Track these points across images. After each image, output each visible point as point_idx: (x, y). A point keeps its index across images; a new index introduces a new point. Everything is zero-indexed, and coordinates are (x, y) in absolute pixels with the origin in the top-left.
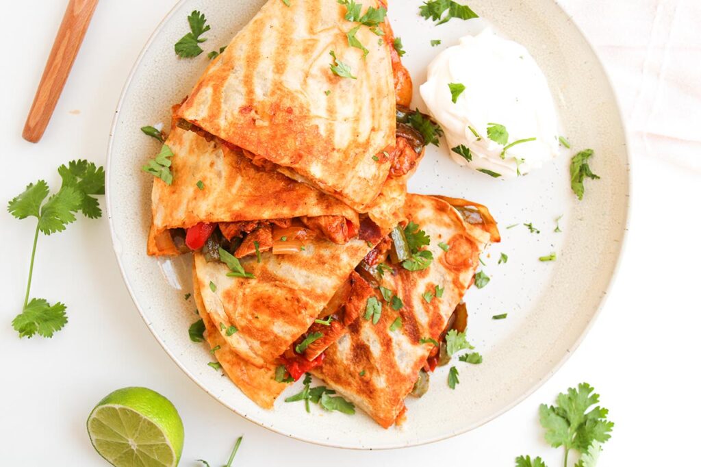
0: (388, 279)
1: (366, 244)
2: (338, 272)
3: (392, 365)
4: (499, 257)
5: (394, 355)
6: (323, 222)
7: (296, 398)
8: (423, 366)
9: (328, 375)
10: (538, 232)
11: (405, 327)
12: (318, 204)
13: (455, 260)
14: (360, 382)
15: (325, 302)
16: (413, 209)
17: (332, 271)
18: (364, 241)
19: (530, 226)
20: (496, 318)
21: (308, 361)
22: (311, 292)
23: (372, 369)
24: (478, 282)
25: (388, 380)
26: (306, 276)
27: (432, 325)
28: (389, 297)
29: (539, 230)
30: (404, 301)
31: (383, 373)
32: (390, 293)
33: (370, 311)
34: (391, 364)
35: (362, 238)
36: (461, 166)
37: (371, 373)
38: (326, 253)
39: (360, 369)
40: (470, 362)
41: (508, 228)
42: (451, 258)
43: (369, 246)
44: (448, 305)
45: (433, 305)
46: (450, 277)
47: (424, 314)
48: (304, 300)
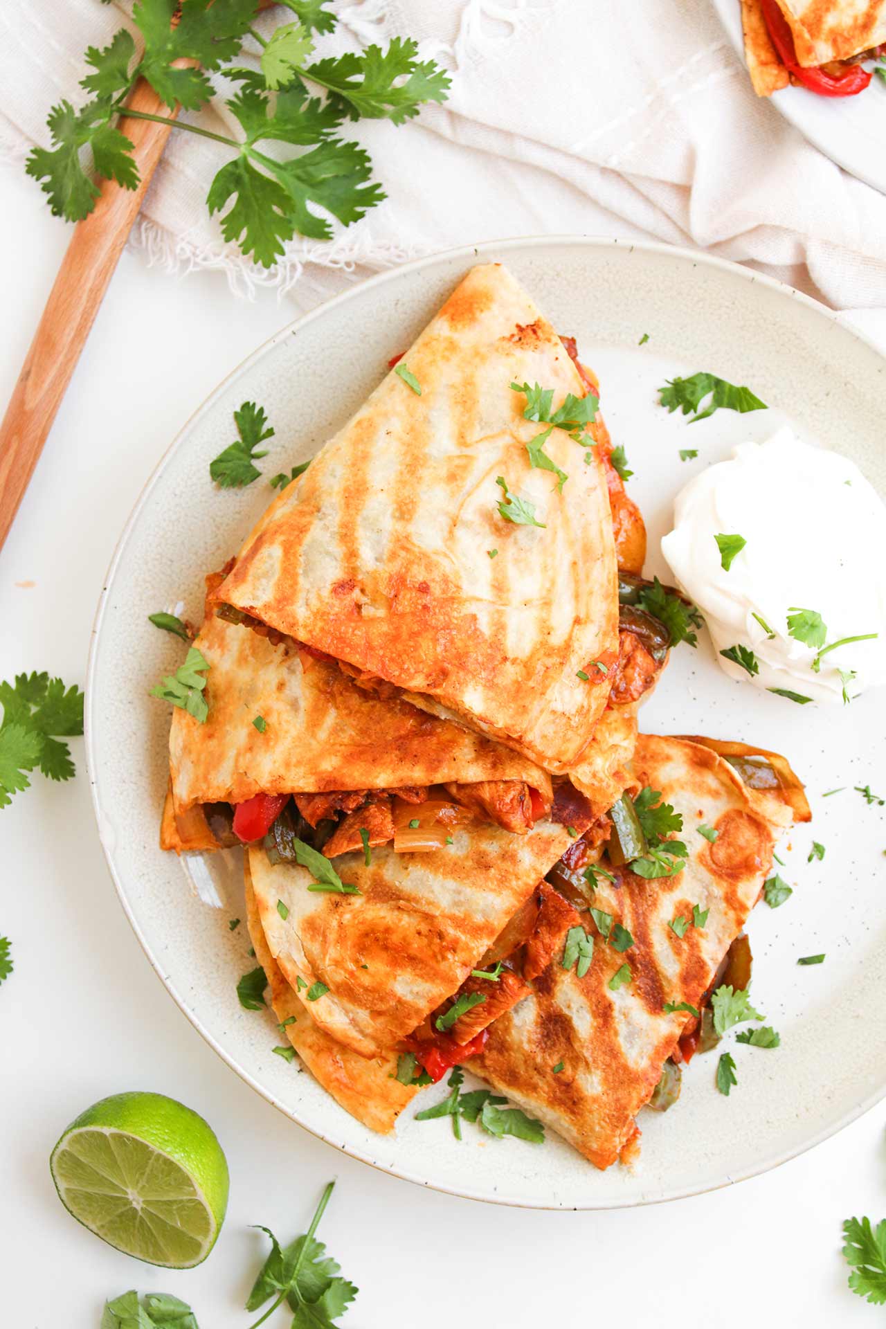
0: (606, 895)
1: (566, 831)
2: (514, 883)
3: (613, 1053)
4: (809, 849)
5: (616, 1034)
6: (486, 793)
7: (435, 1113)
8: (670, 1054)
9: (495, 1070)
10: (881, 803)
11: (637, 983)
12: (476, 759)
13: (730, 858)
14: (554, 1084)
15: (489, 939)
16: (650, 763)
17: (503, 881)
18: (561, 825)
19: (866, 792)
20: (804, 961)
21: (457, 1045)
22: (464, 920)
23: (576, 1059)
24: (771, 896)
25: (606, 1080)
26: (454, 891)
27: (686, 979)
28: (607, 927)
30: (636, 935)
31: (597, 1068)
32: (609, 921)
33: (573, 954)
34: (612, 1050)
35: (557, 819)
36: (738, 682)
37: (575, 1068)
38: (491, 848)
39: (553, 1061)
40: (757, 1044)
41: (825, 795)
42: (721, 854)
43: (570, 835)
44: (717, 941)
45: (688, 942)
46: (719, 890)
47: (672, 957)
48: (452, 934)
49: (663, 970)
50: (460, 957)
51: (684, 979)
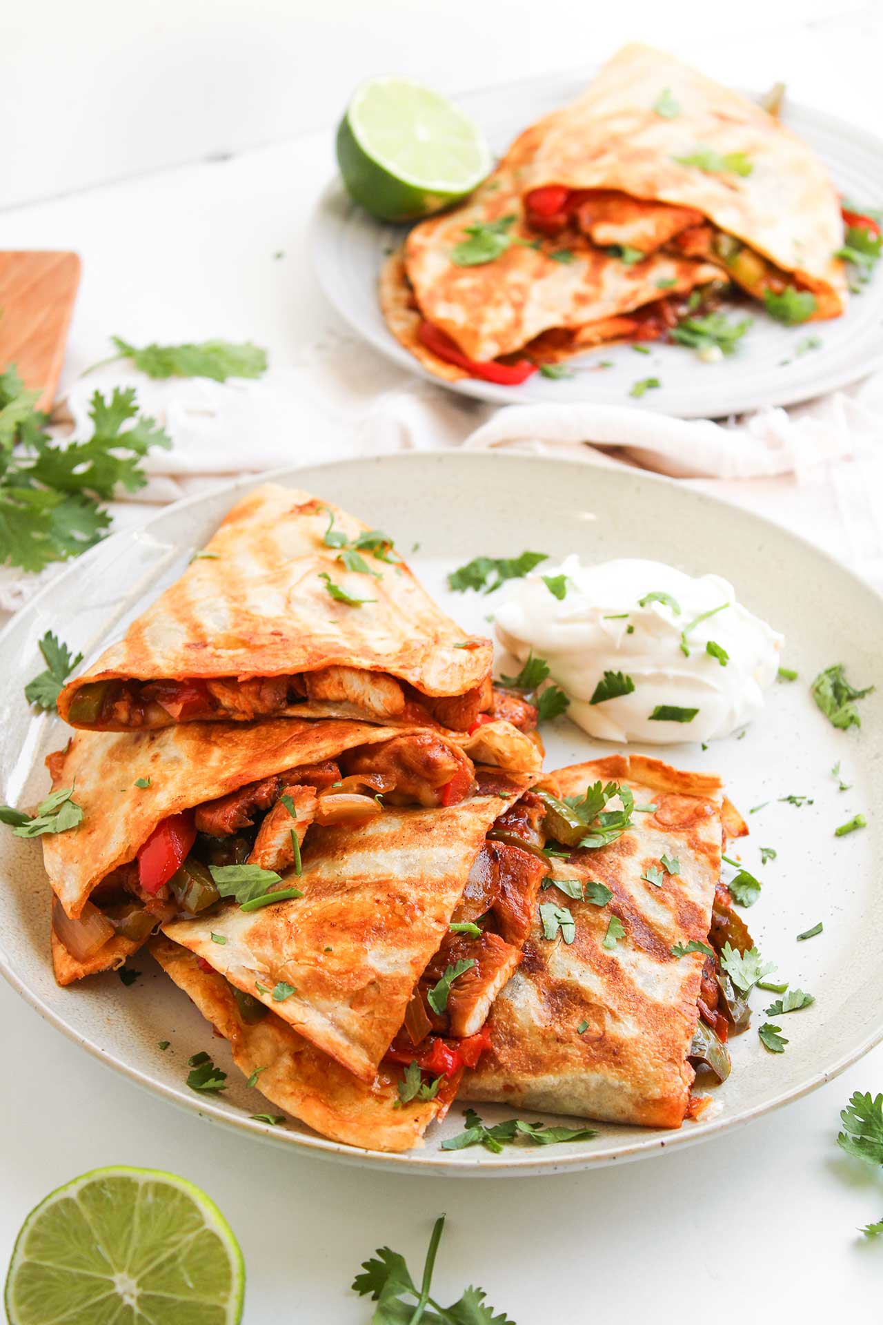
0: (565, 869)
1: (498, 800)
2: (462, 834)
3: (637, 998)
4: (759, 854)
5: (631, 982)
9: (515, 1065)
10: (811, 803)
11: (634, 939)
13: (677, 818)
14: (583, 1044)
15: (455, 890)
16: (562, 787)
17: (450, 836)
18: (494, 796)
19: (791, 799)
20: (803, 938)
22: (422, 880)
23: (599, 1013)
25: (640, 1022)
26: (403, 858)
28: (579, 890)
29: (810, 799)
30: (611, 890)
31: (625, 1014)
32: (577, 885)
34: (634, 996)
37: (600, 1021)
38: (427, 818)
39: (575, 1024)
40: (791, 1011)
41: (755, 811)
42: (668, 817)
43: (504, 798)
44: (700, 887)
45: (670, 891)
46: (680, 841)
47: (659, 907)
48: (413, 895)
49: (655, 921)
50: (431, 912)
51: (682, 924)
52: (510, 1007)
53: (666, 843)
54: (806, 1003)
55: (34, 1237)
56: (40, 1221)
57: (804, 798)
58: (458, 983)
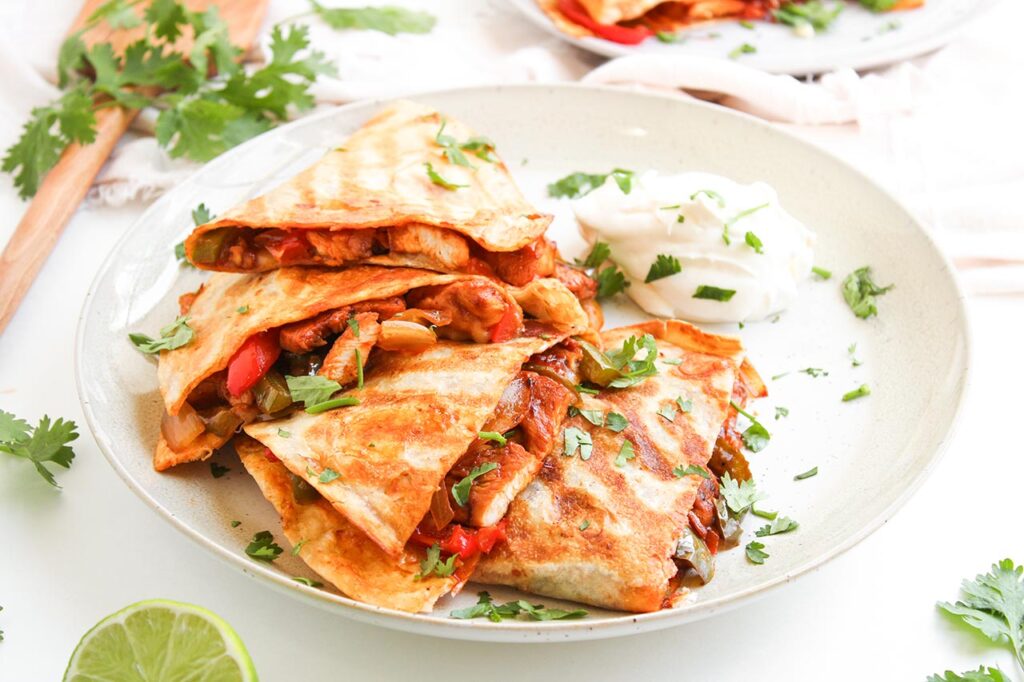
0: (591, 402)
1: (541, 339)
2: (501, 362)
3: (635, 505)
4: (774, 411)
5: (633, 492)
9: (522, 553)
10: (826, 374)
11: (642, 460)
13: (697, 369)
14: (583, 539)
15: (488, 406)
17: (491, 364)
19: (809, 371)
20: (798, 478)
22: (461, 396)
23: (600, 515)
25: (634, 524)
26: (447, 378)
28: (600, 419)
29: (826, 371)
30: (629, 421)
31: (622, 518)
32: (600, 414)
34: (632, 504)
35: (531, 335)
37: (600, 522)
38: (475, 350)
39: (579, 522)
41: (774, 379)
42: (689, 369)
44: (706, 424)
45: (680, 425)
46: (696, 387)
47: (669, 437)
48: (451, 407)
49: (662, 448)
50: (464, 421)
51: (686, 451)
52: (526, 506)
53: (685, 389)
54: (791, 528)
55: (86, 655)
56: (92, 642)
57: (820, 370)
58: (480, 480)
